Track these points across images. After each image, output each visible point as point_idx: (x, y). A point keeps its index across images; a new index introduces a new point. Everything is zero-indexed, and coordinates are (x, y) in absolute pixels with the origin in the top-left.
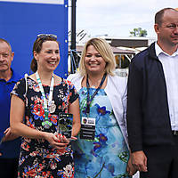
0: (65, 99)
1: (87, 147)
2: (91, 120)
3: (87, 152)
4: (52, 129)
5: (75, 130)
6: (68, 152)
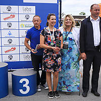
0: (58, 36)
1: (65, 51)
2: (67, 43)
3: (65, 53)
4: (54, 46)
5: (62, 46)
6: (59, 53)
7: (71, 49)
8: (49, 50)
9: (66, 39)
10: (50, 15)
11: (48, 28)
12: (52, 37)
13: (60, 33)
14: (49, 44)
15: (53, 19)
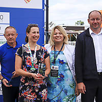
0: (42, 57)
1: (54, 80)
2: (56, 67)
3: (54, 83)
4: (35, 72)
6: (44, 83)
7: (62, 77)
8: (28, 78)
9: (54, 62)
10: (31, 27)
11: (28, 45)
12: (33, 59)
13: (46, 52)
14: (29, 69)
15: (34, 33)
